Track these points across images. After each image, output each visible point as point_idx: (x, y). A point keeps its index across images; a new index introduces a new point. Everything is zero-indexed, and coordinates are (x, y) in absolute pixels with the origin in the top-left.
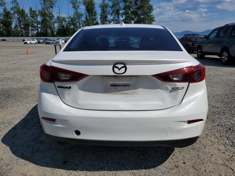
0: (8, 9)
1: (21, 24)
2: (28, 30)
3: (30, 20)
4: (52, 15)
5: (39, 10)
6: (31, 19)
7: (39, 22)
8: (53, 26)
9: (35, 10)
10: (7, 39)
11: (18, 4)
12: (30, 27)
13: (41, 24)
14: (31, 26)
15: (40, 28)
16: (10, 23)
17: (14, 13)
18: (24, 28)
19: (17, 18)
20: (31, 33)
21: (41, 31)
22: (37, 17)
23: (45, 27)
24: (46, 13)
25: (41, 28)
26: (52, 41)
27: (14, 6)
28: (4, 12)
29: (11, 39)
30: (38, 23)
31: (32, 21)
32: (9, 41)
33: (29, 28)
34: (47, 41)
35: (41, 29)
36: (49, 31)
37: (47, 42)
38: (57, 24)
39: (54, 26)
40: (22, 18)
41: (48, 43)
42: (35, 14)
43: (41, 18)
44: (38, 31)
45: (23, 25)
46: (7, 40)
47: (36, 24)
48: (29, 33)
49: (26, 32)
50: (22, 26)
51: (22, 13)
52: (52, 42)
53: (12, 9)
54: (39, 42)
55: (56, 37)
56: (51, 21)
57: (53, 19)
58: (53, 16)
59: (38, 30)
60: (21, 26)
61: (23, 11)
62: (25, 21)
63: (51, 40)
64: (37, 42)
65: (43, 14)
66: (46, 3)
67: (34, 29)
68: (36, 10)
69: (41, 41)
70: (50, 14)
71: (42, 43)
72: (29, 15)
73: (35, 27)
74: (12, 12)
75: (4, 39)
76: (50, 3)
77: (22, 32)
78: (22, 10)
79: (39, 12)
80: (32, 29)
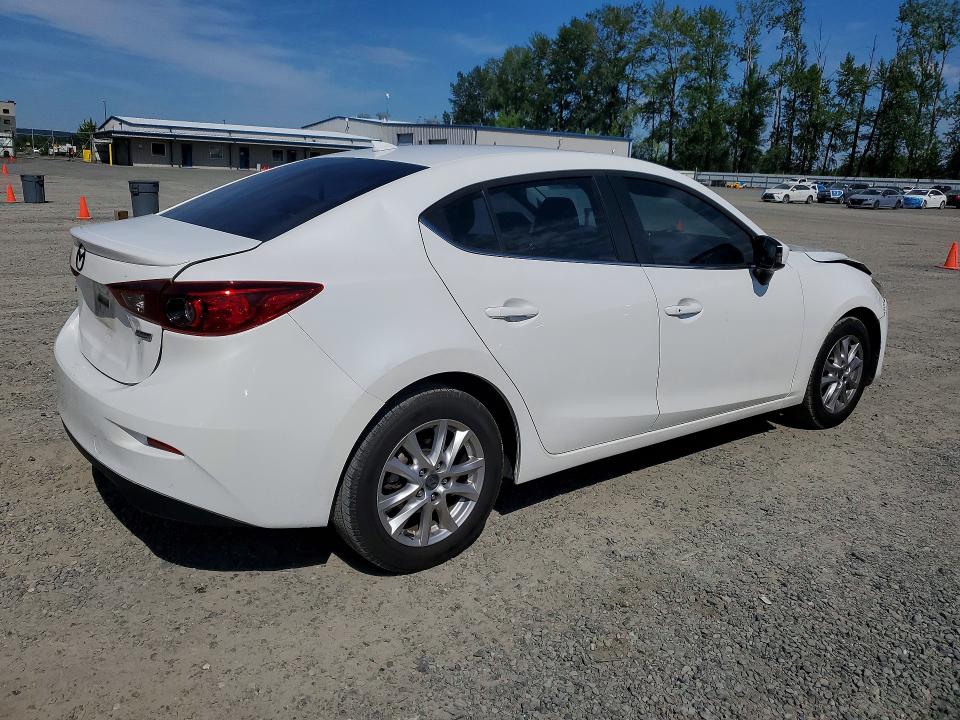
0: (763, 70)
1: (794, 124)
2: (815, 148)
3: (834, 106)
4: (938, 83)
5: (882, 65)
6: (839, 105)
7: (870, 114)
8: (926, 130)
9: (864, 66)
10: (731, 178)
11: (802, 47)
12: (826, 136)
13: (875, 121)
14: (829, 129)
15: (864, 137)
16: (758, 122)
17: (780, 84)
18: (800, 141)
19: (783, 103)
20: (822, 159)
21: (866, 151)
22: (864, 93)
23: (888, 134)
24: (911, 75)
25: (870, 138)
26: (879, 197)
27: (785, 58)
28: (745, 83)
29: (745, 179)
30: (862, 117)
31: (841, 112)
32: (735, 187)
33: (821, 138)
34: (853, 197)
35: (869, 143)
36: (906, 151)
37: (853, 201)
38: (951, 120)
39: (933, 128)
40: (802, 103)
41: (856, 204)
42: (860, 82)
43: (883, 95)
44: (854, 152)
45: (801, 126)
46: (728, 184)
47: (851, 125)
48: (815, 158)
49: (805, 157)
50: (795, 134)
51: (807, 81)
52: (878, 201)
53: (773, 69)
54: (823, 199)
55: (927, 180)
56: (923, 110)
57: (938, 96)
58: (939, 85)
59: (854, 146)
60: (792, 132)
61: (815, 73)
62: (811, 110)
63: (873, 192)
64: (815, 198)
65: (895, 79)
66: (921, 30)
67: (839, 142)
68: (868, 66)
69: (836, 193)
70: (927, 76)
71: (837, 201)
72: (833, 88)
73: (843, 135)
74: (773, 79)
75: (720, 178)
76: (940, 27)
77: (791, 153)
78: (814, 67)
79: (882, 72)
80: (830, 145)
